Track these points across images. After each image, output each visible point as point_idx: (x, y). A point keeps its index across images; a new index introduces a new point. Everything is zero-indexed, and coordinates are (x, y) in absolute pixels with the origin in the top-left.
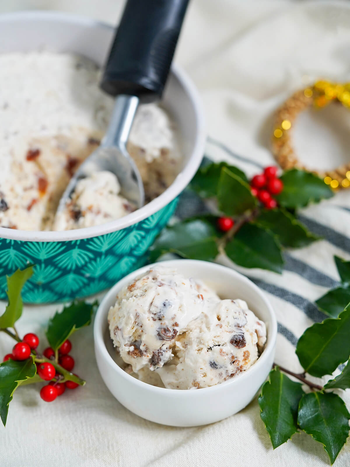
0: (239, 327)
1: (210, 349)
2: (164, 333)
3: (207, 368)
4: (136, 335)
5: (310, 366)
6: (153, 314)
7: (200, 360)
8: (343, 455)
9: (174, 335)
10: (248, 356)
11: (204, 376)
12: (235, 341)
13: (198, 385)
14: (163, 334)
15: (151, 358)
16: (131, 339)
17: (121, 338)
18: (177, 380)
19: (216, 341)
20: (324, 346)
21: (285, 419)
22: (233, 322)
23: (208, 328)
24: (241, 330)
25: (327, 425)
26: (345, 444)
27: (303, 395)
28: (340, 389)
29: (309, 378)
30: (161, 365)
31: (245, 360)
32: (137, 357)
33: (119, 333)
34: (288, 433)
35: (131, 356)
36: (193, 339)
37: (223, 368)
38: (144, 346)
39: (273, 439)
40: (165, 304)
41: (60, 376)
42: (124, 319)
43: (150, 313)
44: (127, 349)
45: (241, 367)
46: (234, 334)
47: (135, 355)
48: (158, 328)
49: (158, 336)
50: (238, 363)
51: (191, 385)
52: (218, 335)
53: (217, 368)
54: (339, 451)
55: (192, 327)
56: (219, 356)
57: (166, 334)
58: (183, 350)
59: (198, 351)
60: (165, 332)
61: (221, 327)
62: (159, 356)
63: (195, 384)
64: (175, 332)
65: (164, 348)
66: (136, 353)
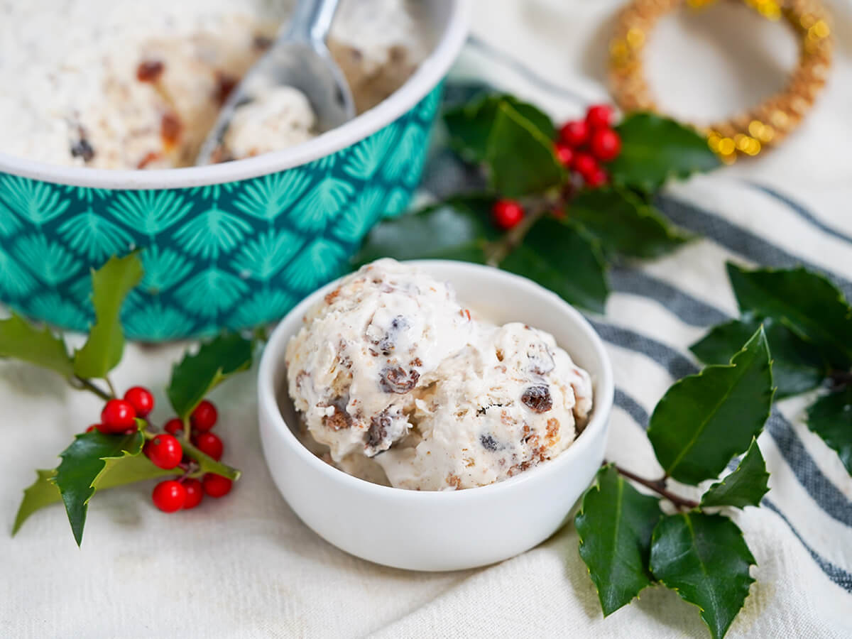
0: (539, 373)
1: (483, 411)
2: (392, 377)
3: (476, 449)
4: (339, 385)
5: (676, 462)
6: (372, 342)
7: (463, 433)
8: (737, 631)
9: (413, 380)
10: (556, 429)
11: (469, 465)
12: (532, 397)
13: (459, 483)
14: (392, 381)
15: (366, 430)
16: (329, 394)
17: (310, 391)
18: (417, 475)
19: (493, 397)
20: (704, 423)
21: (628, 562)
22: (526, 363)
23: (479, 373)
24: (543, 380)
25: (708, 573)
26: (742, 609)
27: (662, 517)
28: (733, 509)
29: (674, 487)
30: (385, 444)
31: (550, 436)
32: (341, 428)
33: (306, 381)
34: (632, 586)
35: (327, 427)
36: (448, 394)
37: (508, 449)
38: (354, 405)
39: (602, 596)
40: (396, 322)
41: (192, 465)
42: (317, 354)
43: (367, 341)
44: (321, 412)
45: (542, 449)
46: (528, 385)
47: (337, 423)
48: (381, 369)
49: (381, 385)
50: (536, 441)
51: (443, 483)
52: (498, 386)
53: (495, 450)
54: (729, 624)
55: (448, 372)
56: (500, 425)
57: (396, 381)
58: (430, 416)
59: (459, 415)
60: (396, 377)
61: (504, 370)
62: (383, 426)
63: (451, 480)
64: (415, 376)
65: (393, 410)
66: (338, 421)
